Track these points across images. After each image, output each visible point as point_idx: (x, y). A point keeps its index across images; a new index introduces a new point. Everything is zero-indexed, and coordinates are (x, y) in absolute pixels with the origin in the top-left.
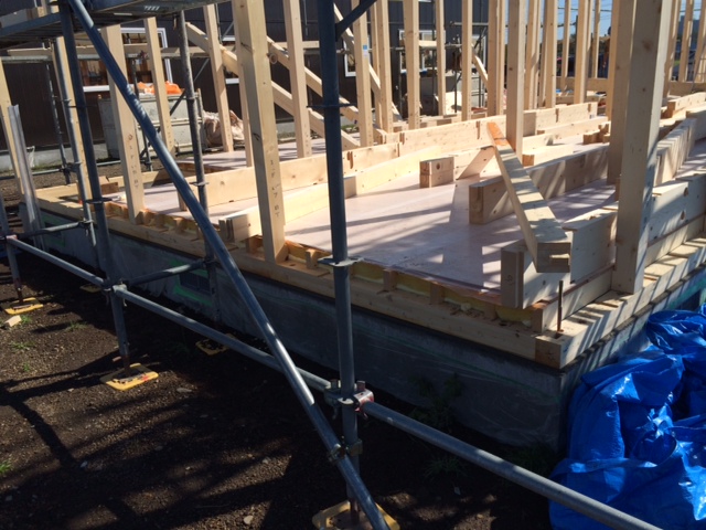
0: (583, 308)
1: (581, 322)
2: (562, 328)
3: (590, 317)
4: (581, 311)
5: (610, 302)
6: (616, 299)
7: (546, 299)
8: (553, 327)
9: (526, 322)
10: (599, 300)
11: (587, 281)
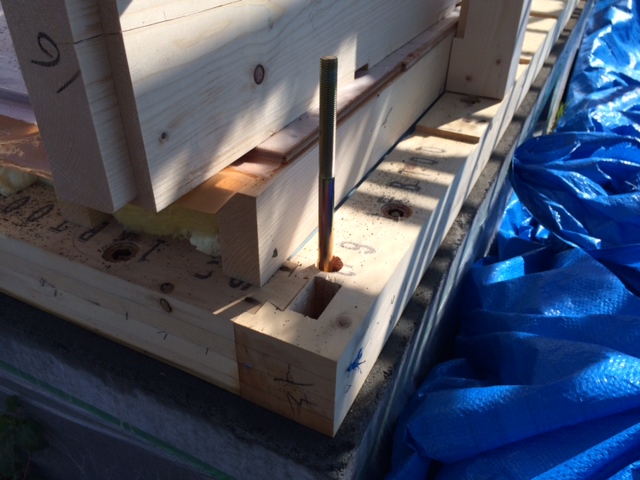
0: (390, 154)
1: (396, 212)
2: (335, 251)
3: (417, 187)
4: (386, 167)
5: (455, 126)
6: (469, 118)
7: (273, 144)
8: (304, 252)
9: (203, 242)
10: (424, 123)
11: (403, 68)
